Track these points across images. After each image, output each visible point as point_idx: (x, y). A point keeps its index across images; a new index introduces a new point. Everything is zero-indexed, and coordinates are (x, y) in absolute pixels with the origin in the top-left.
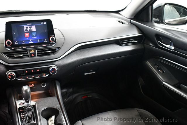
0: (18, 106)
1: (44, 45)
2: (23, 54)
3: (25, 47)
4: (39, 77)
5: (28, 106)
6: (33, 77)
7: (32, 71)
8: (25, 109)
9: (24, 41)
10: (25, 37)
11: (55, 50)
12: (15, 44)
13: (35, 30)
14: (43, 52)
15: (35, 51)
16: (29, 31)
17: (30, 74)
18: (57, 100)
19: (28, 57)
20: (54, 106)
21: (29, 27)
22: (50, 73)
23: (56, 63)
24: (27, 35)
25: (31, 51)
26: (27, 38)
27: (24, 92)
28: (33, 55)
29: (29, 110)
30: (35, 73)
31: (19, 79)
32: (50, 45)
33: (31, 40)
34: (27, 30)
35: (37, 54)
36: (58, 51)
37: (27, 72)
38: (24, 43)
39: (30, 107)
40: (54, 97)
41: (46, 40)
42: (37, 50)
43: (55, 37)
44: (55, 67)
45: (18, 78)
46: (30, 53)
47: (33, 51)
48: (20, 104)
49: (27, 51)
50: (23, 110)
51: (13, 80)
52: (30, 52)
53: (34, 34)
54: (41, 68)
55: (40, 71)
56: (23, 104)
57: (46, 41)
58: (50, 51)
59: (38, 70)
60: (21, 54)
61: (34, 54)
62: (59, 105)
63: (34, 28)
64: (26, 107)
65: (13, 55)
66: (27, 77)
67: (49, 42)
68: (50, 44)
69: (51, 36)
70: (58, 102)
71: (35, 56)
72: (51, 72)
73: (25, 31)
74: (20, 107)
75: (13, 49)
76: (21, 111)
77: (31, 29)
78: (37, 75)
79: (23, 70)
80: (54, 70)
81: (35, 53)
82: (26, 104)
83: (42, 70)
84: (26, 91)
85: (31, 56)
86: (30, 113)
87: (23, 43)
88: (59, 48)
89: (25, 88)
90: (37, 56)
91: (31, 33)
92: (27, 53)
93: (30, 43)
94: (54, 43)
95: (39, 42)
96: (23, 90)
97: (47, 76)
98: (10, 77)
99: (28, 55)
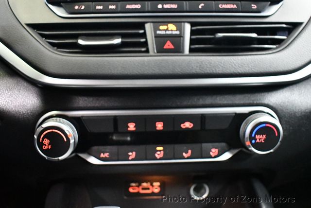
1: (228, 6)
2: (123, 36)
3: (134, 6)
4: (187, 157)
6: (159, 154)
7: (160, 126)
14: (220, 36)
19: (147, 51)
22: (248, 143)
25: (162, 27)
28: (169, 45)
30: (173, 137)
31: (93, 160)
32: (254, 7)
35: (192, 42)
37: (132, 127)
42: (193, 24)
44: (268, 117)
45: (90, 154)
47: (172, 27)
49: (142, 26)
51: (61, 158)
52: (156, 29)
54: (203, 117)
55: (199, 128)
60: (113, 37)
61: (177, 39)
65: (77, 37)
66: (132, 155)
68: (256, 1)
71: (178, 50)
72: (251, 138)
75: (79, 12)
78: (178, 147)
79: (115, 118)
80: (266, 129)
81: (181, 37)
83: (209, 126)
85: (161, 50)
88: (294, 26)
90: (191, 50)
92: (144, 35)
97: (227, 156)
98: (46, 141)
99: (145, 44)
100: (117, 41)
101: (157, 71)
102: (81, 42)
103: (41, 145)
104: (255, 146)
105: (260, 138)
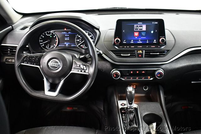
0: (120, 107)
1: (153, 47)
2: (130, 53)
3: (133, 47)
4: (143, 79)
5: (131, 108)
6: (137, 78)
7: (138, 72)
8: (127, 110)
9: (132, 41)
10: (135, 36)
11: (164, 52)
12: (124, 42)
13: (145, 30)
14: (151, 54)
15: (143, 52)
16: (139, 30)
17: (135, 75)
18: (160, 107)
19: (136, 57)
20: (156, 113)
21: (140, 26)
23: (163, 66)
24: (136, 34)
25: (139, 51)
26: (136, 37)
27: (128, 93)
28: (140, 56)
29: (131, 112)
30: (140, 75)
32: (159, 47)
33: (140, 40)
34: (137, 29)
35: (145, 55)
36: (167, 53)
37: (132, 72)
38: (133, 42)
39: (132, 109)
40: (157, 103)
41: (155, 40)
42: (145, 51)
43: (165, 38)
44: (161, 71)
45: (122, 78)
46: (138, 54)
47: (141, 51)
48: (121, 105)
49: (134, 51)
50: (124, 111)
51: (117, 79)
52: (137, 52)
53: (143, 34)
54: (147, 70)
55: (146, 73)
56: (125, 105)
57: (156, 42)
58: (158, 54)
59: (143, 72)
60: (128, 53)
62: (162, 112)
63: (144, 28)
64: (128, 109)
65: (121, 53)
66: (132, 78)
67: (158, 44)
68: (159, 45)
69: (161, 38)
70: (161, 109)
71: (142, 57)
72: (157, 75)
73: (135, 30)
74: (121, 108)
75: (121, 48)
76: (123, 111)
77: (141, 28)
78: (141, 77)
79: (128, 70)
80: (160, 73)
81: (143, 53)
82: (129, 105)
83: (148, 73)
84: (130, 92)
85: (139, 57)
86: (132, 116)
87: (131, 42)
88: (168, 51)
89: (130, 89)
90: (145, 57)
91: (140, 32)
92: (135, 53)
93: (138, 42)
94: (164, 45)
95: (148, 42)
96: (128, 91)
97: (152, 79)
98: (115, 75)
99: (135, 55)
100: (129, 55)
101: (137, 61)
102: (122, 55)
103: (114, 76)
104: (158, 77)
105: (159, 75)
